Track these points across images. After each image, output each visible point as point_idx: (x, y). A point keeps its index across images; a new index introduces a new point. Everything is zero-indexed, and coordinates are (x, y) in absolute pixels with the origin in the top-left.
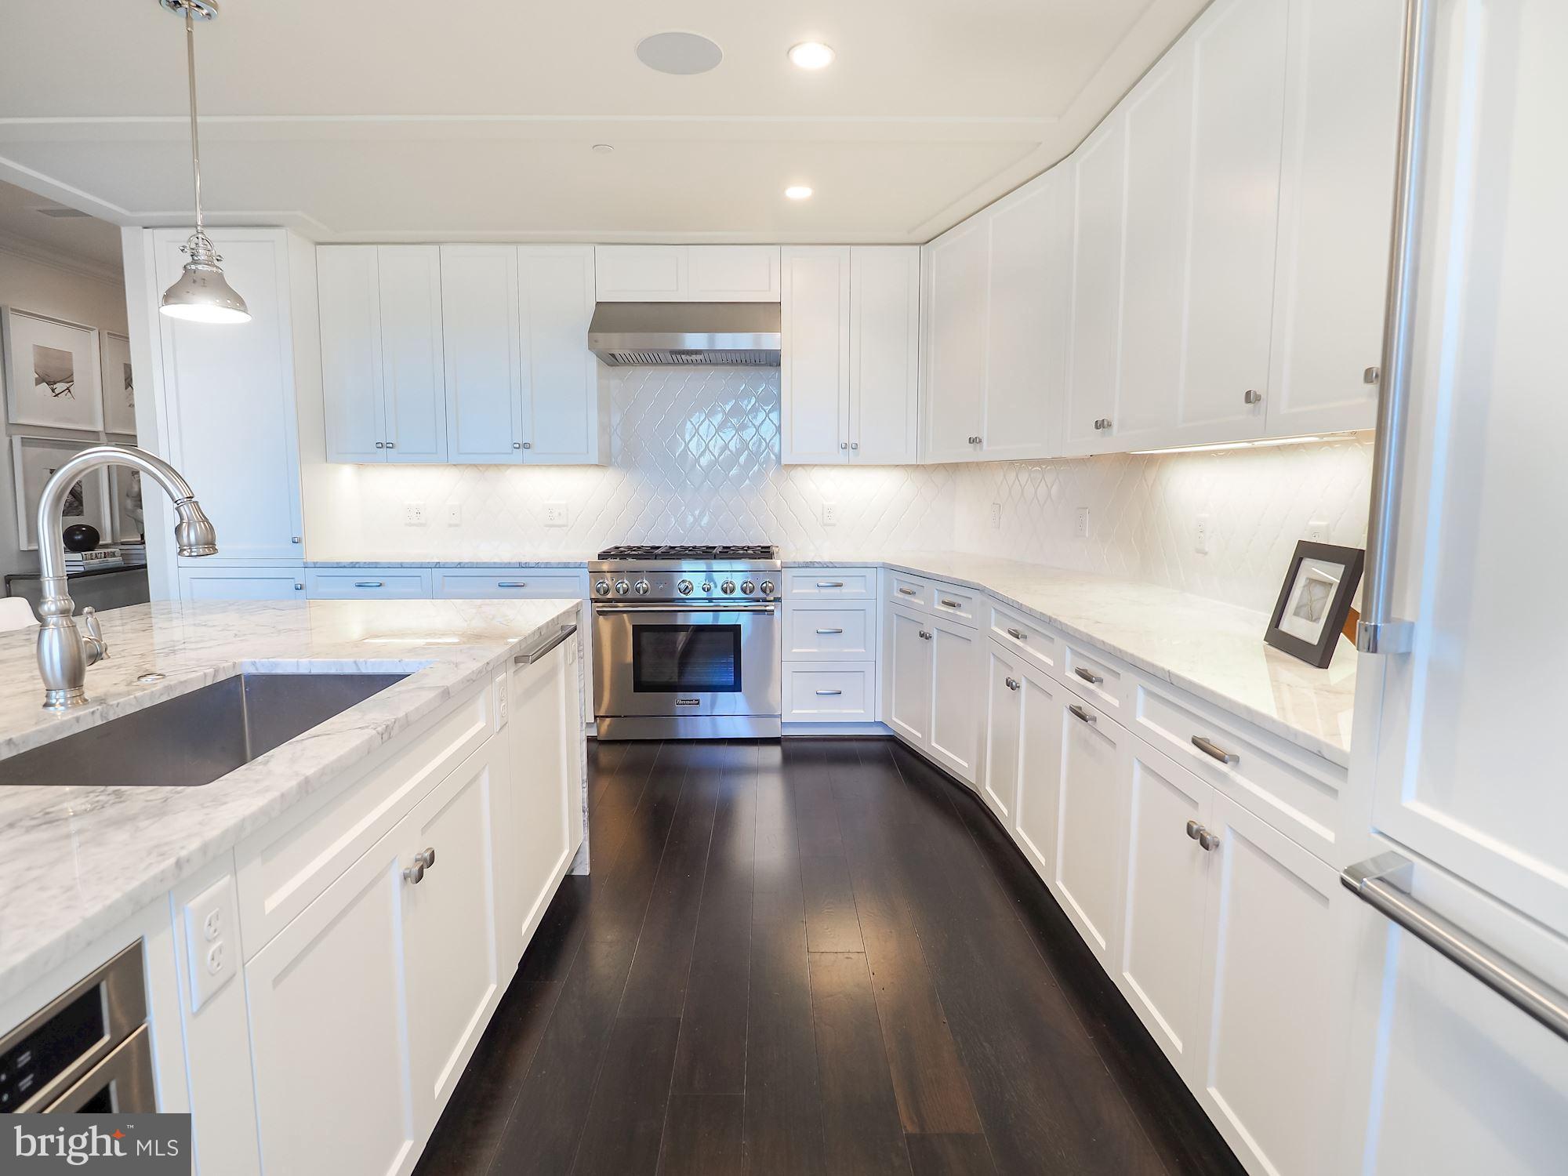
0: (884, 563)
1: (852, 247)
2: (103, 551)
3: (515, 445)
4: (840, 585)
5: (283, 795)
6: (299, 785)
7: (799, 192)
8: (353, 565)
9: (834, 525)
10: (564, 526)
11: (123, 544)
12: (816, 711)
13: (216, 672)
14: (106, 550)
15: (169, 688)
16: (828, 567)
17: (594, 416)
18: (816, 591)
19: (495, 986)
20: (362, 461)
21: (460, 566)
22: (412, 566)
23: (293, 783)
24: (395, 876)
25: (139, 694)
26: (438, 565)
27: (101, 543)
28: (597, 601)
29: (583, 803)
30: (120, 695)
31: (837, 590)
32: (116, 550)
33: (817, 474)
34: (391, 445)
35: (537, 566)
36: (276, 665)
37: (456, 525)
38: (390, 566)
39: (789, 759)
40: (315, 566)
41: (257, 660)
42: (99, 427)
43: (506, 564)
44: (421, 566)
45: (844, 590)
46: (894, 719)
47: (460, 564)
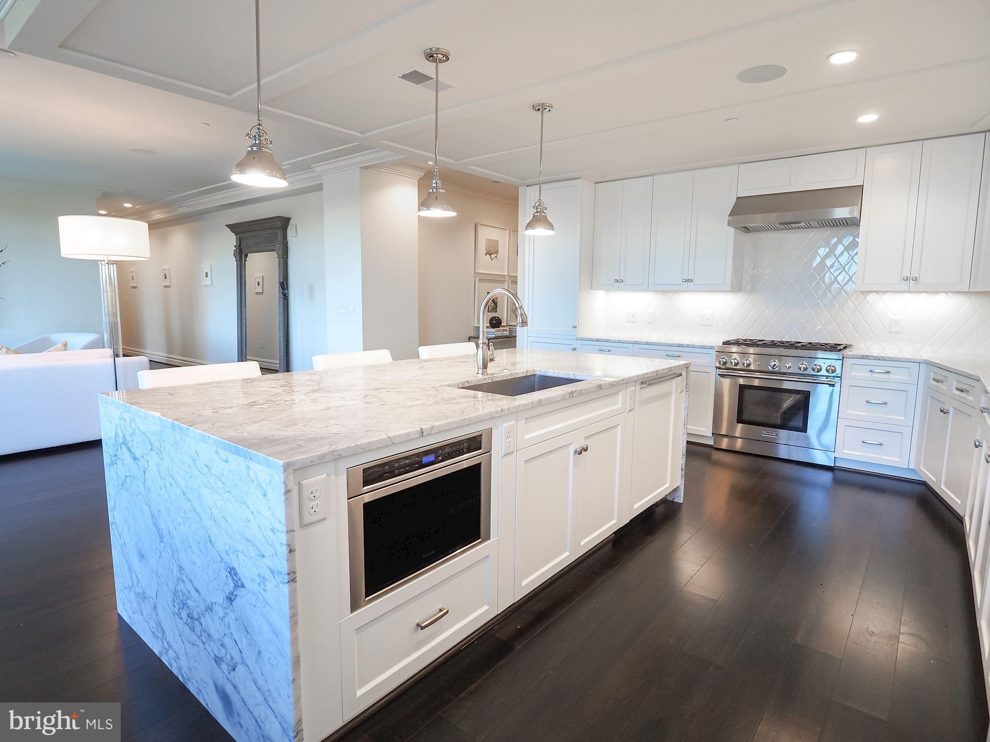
0: (926, 360)
1: (924, 142)
2: (503, 328)
3: (684, 280)
4: (889, 372)
5: (532, 402)
6: (538, 400)
7: (868, 118)
8: (598, 340)
9: (899, 333)
10: (711, 325)
11: (510, 326)
12: (861, 454)
13: (527, 371)
14: (504, 328)
15: (511, 374)
16: (879, 359)
17: (730, 262)
18: (869, 374)
19: (616, 521)
20: (608, 289)
21: (647, 343)
22: (624, 342)
23: (536, 400)
24: (572, 449)
25: (502, 374)
26: (636, 343)
27: (502, 325)
28: (720, 368)
29: (682, 465)
30: (497, 374)
31: (886, 376)
32: (507, 328)
33: (887, 297)
34: (621, 281)
35: (688, 346)
36: (547, 372)
37: (651, 323)
38: (614, 342)
39: (836, 481)
40: (582, 339)
41: (541, 370)
42: (506, 274)
43: (671, 344)
44: (629, 343)
45: (891, 376)
46: (922, 468)
47: (647, 342)
